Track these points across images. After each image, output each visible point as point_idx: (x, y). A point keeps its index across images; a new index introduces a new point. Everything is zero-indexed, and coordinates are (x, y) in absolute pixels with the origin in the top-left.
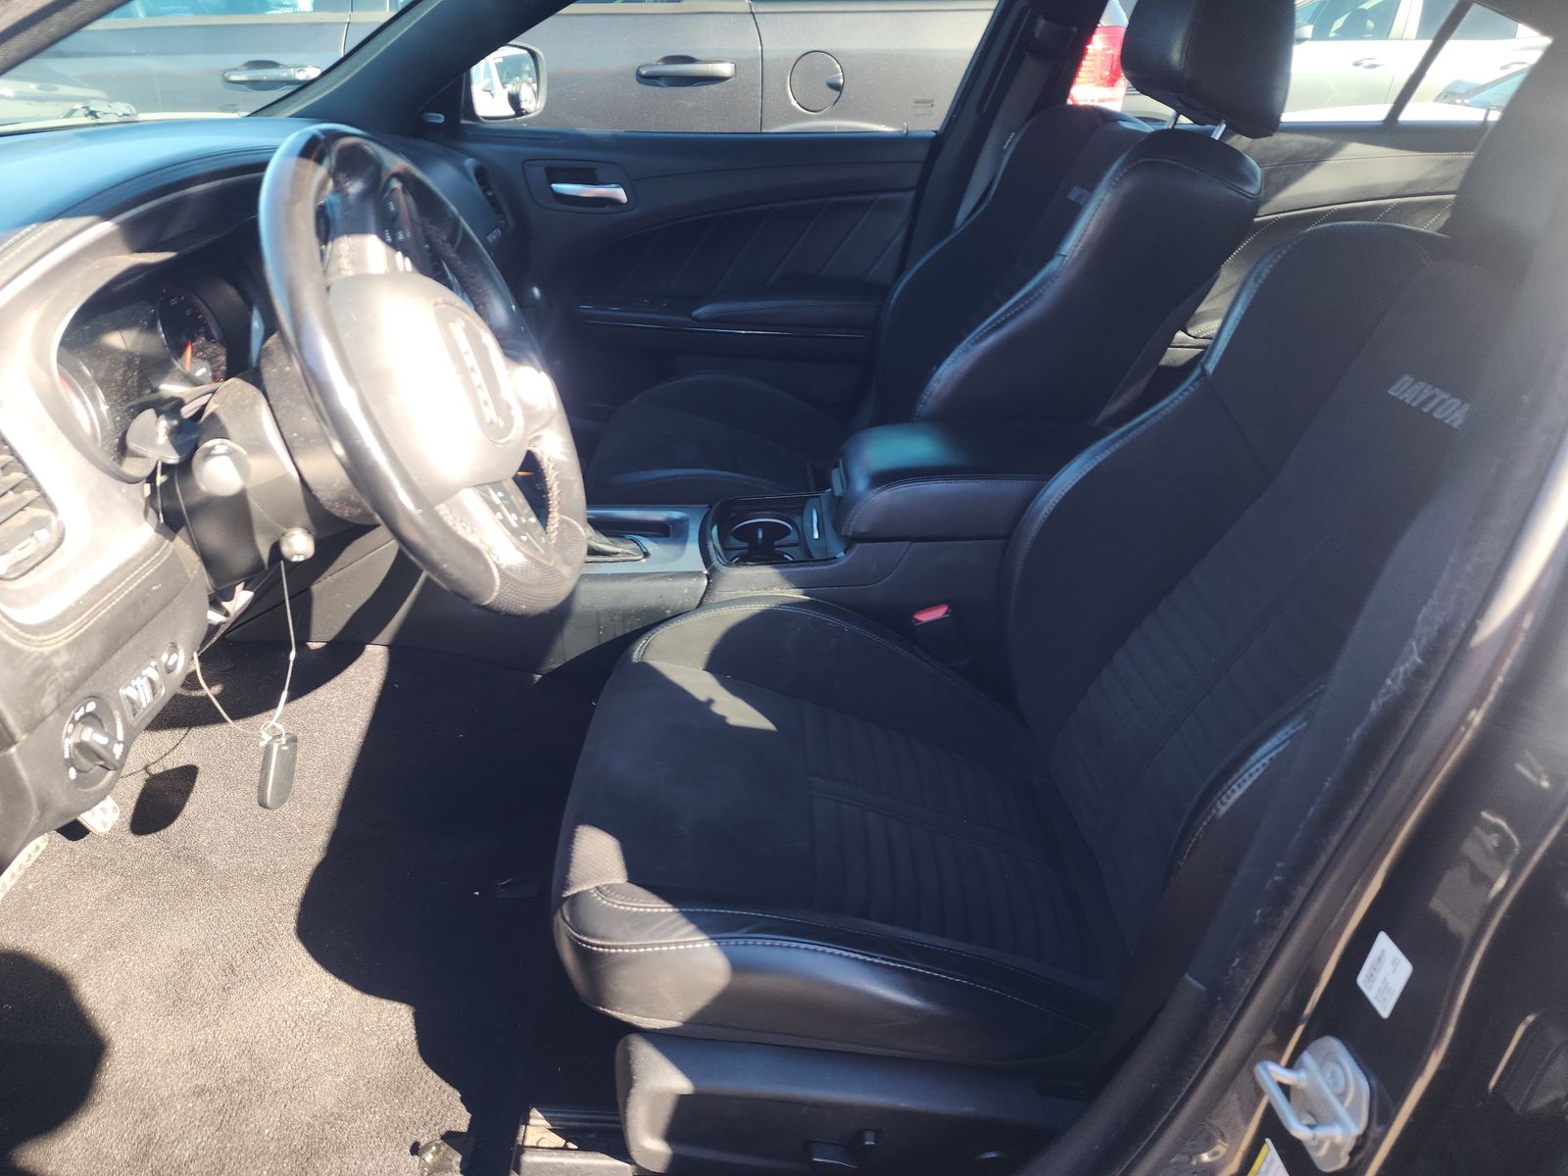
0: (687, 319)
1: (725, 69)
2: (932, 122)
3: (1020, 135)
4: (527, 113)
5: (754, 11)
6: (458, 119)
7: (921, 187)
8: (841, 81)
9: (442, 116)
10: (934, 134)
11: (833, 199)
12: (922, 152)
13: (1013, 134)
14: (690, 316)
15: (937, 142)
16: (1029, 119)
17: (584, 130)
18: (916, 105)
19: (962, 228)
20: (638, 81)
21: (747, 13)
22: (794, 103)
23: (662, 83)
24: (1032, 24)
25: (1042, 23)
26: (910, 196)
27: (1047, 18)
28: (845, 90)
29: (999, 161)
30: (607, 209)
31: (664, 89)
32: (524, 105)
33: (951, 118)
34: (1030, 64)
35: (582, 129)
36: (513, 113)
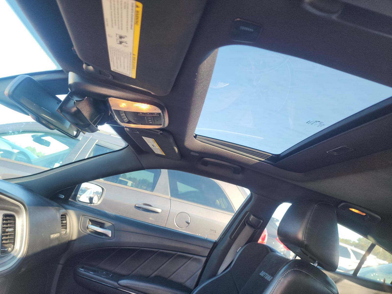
0: (116, 284)
1: (159, 210)
2: (215, 237)
3: (243, 248)
4: (93, 204)
5: (171, 199)
6: (69, 199)
7: (208, 257)
8: (190, 222)
9: (64, 196)
10: (215, 241)
11: (179, 253)
12: (211, 246)
13: (240, 247)
14: (117, 282)
15: (215, 244)
16: (246, 244)
17: (107, 212)
18: (210, 231)
19: (220, 275)
20: (135, 207)
21: (169, 199)
22: (175, 224)
23: (141, 209)
24: (249, 216)
25: (252, 217)
26: (204, 259)
27: (254, 215)
28: (190, 224)
29: (235, 255)
30: (104, 237)
31: (140, 211)
32: (94, 201)
33: (221, 237)
34: (247, 228)
35: (107, 211)
36: (89, 202)
